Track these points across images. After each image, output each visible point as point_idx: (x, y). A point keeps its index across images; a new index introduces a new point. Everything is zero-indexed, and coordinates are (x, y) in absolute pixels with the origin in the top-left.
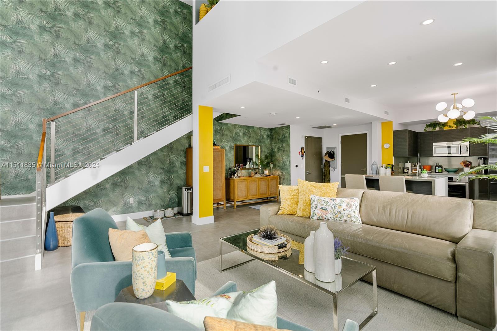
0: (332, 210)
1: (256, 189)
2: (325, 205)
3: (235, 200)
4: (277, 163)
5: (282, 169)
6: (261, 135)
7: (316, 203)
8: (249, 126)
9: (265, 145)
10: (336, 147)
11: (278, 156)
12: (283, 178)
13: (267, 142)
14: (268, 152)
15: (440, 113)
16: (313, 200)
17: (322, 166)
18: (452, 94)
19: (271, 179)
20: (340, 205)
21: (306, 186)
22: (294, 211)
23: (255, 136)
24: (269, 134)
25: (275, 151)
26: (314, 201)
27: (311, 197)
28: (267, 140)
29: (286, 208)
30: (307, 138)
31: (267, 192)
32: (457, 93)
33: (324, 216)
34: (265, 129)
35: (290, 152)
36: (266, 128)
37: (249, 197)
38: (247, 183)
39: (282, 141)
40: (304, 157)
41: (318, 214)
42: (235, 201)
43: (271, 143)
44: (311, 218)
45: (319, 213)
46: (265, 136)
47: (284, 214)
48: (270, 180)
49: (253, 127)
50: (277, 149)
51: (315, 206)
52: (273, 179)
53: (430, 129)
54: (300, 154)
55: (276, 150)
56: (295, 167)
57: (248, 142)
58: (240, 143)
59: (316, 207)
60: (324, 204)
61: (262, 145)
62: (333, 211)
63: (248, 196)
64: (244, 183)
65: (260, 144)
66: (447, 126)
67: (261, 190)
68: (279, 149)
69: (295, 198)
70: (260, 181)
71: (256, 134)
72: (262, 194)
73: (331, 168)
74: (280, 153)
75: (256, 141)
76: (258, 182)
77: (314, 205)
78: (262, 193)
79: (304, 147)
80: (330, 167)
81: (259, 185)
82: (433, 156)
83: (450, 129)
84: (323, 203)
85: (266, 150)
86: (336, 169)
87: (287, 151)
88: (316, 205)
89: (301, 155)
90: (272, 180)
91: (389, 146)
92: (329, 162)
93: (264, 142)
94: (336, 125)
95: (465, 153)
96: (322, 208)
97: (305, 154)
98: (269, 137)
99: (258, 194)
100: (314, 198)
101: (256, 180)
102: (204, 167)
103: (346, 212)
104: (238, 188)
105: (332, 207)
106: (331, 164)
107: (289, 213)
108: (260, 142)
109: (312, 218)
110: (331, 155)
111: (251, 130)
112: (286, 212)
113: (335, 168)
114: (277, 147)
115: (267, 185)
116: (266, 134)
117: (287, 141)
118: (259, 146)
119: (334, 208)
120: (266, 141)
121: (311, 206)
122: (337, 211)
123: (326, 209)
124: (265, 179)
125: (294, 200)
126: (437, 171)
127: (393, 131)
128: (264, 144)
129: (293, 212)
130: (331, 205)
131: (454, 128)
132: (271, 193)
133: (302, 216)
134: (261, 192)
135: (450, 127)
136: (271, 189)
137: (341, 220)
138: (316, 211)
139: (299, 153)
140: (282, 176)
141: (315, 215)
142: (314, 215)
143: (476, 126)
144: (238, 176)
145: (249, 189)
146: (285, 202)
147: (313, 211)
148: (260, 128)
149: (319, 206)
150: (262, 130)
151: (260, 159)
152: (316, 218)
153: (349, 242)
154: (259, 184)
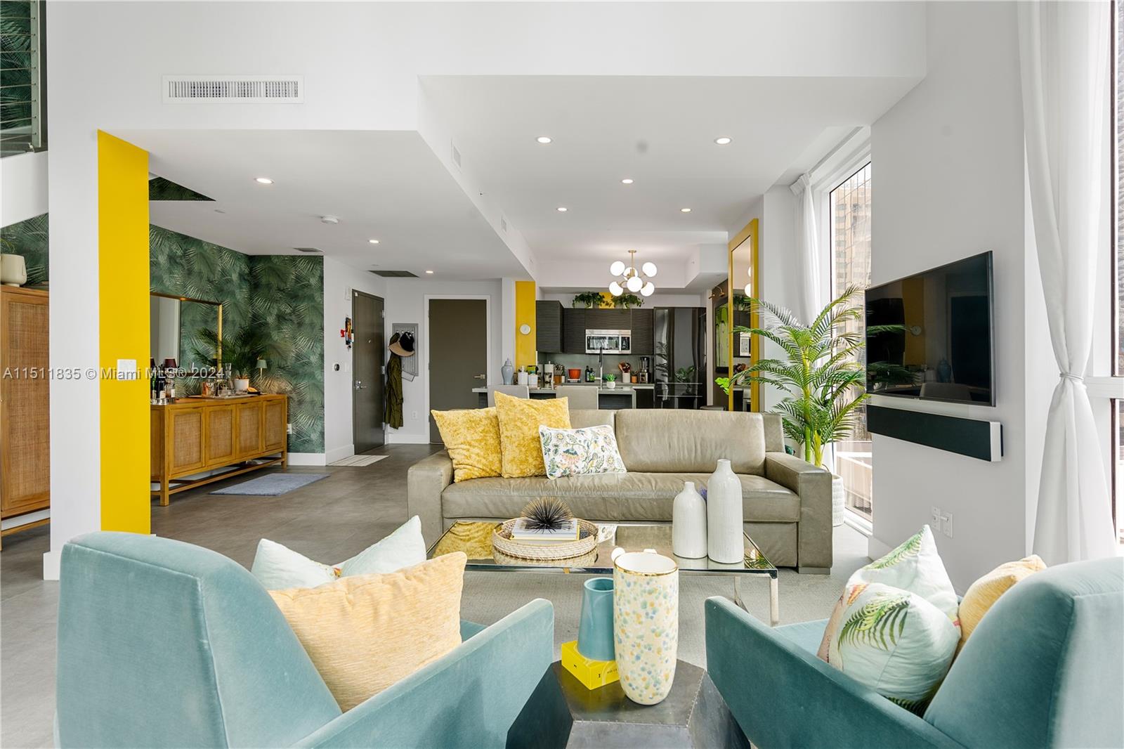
0: (583, 453)
1: (228, 436)
2: (573, 445)
3: (168, 478)
4: (275, 359)
5: (293, 374)
6: (224, 273)
7: (554, 441)
8: (186, 237)
9: (234, 303)
10: (417, 324)
11: (280, 336)
12: (299, 401)
13: (241, 294)
14: (243, 323)
15: (614, 278)
16: (546, 437)
17: (384, 368)
18: (629, 252)
19: (269, 403)
20: (596, 442)
21: (519, 408)
22: (493, 468)
23: (205, 271)
24: (247, 271)
25: (267, 324)
26: (549, 439)
27: (540, 431)
28: (241, 288)
29: (475, 463)
30: (356, 295)
31: (257, 441)
32: (635, 252)
33: (574, 468)
34: (235, 255)
35: (323, 329)
36: (236, 252)
37: (211, 462)
38: (203, 419)
39: (294, 297)
40: (351, 344)
41: (562, 464)
42: (167, 482)
43: (251, 298)
44: (548, 476)
45: (564, 462)
46: (235, 277)
47: (472, 479)
48: (266, 406)
49: (198, 243)
50: (274, 317)
51: (553, 449)
52: (272, 405)
53: (581, 305)
54: (343, 336)
55: (271, 320)
56: (333, 370)
57: (185, 286)
58: (161, 287)
59: (556, 451)
60: (571, 443)
61: (227, 301)
62: (586, 455)
63: (207, 458)
64: (194, 419)
65: (220, 299)
66: (604, 302)
67: (242, 438)
68: (281, 318)
69: (488, 438)
70: (240, 409)
71: (210, 266)
72: (244, 450)
73: (404, 374)
74: (287, 330)
75: (209, 286)
76: (234, 414)
77: (550, 446)
78: (245, 448)
79: (351, 317)
80: (403, 372)
81: (238, 422)
82: (584, 353)
83: (607, 307)
84: (568, 440)
85: (238, 319)
86: (417, 376)
87: (312, 325)
88: (555, 446)
89: (344, 340)
90: (270, 405)
91: (529, 329)
92: (400, 358)
93: (233, 294)
94: (431, 272)
95: (614, 349)
96: (567, 451)
97: (352, 335)
98: (244, 279)
99: (233, 451)
100: (546, 432)
101: (229, 408)
102: (119, 361)
103: (606, 454)
104: (175, 433)
105: (584, 447)
106: (405, 362)
107: (483, 474)
108: (220, 290)
109: (551, 475)
110: (408, 342)
111: (192, 250)
112: (477, 473)
113: (415, 374)
114: (275, 312)
115: (258, 421)
116: (238, 270)
117: (311, 298)
118: (219, 304)
119: (587, 448)
120: (237, 291)
121: (544, 451)
122: (591, 455)
123: (576, 453)
124: (253, 404)
125: (489, 442)
126: (588, 379)
127: (537, 301)
128: (233, 300)
129: (493, 470)
130: (582, 443)
131: (612, 307)
132: (268, 443)
133: (521, 475)
134: (243, 445)
135: (607, 304)
136: (268, 434)
137: (598, 470)
138: (558, 459)
139: (342, 332)
140: (294, 395)
141: (557, 466)
142: (556, 468)
143: (635, 306)
144: (168, 396)
145: (210, 437)
146: (468, 450)
147: (550, 460)
148: (220, 249)
149: (562, 449)
150: (226, 258)
151: (222, 343)
152: (558, 474)
153: (655, 503)
154: (238, 419)
